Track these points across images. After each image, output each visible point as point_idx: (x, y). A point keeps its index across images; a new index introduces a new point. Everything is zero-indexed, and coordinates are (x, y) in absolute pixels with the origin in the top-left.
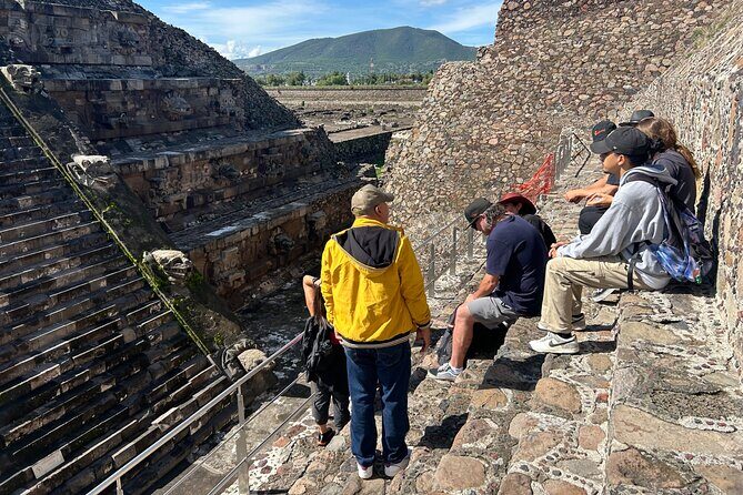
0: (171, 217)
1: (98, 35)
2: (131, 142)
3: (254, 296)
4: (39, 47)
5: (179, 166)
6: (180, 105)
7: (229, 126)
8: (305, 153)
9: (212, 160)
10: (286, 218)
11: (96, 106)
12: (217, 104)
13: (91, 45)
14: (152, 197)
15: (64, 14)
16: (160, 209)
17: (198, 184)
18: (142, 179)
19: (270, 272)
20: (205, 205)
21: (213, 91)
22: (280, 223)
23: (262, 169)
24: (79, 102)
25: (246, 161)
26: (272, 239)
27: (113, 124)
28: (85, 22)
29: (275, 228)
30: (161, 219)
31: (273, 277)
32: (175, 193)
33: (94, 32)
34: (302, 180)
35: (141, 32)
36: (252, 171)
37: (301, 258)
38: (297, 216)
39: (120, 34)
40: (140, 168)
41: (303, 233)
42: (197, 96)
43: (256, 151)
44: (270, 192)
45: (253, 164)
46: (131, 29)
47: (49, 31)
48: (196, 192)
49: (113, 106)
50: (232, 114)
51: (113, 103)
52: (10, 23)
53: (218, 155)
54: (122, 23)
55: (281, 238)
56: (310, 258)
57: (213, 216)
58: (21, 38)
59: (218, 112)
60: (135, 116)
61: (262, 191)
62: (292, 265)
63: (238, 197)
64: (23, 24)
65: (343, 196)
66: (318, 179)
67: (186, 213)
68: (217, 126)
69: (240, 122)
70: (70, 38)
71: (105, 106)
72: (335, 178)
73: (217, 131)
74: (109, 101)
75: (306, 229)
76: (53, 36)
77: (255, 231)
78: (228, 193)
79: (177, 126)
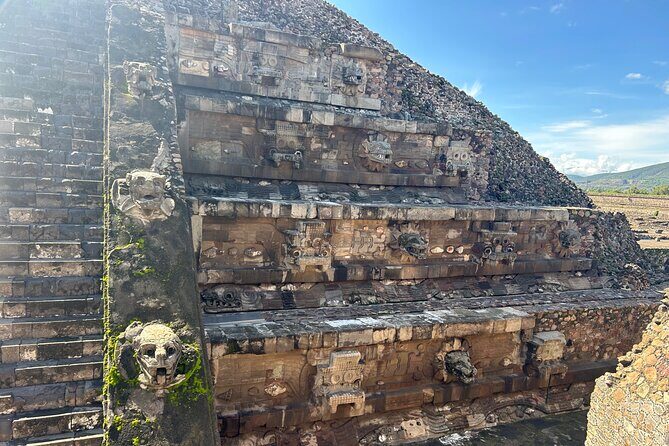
0: (306, 287)
1: (319, 69)
2: (303, 188)
3: (383, 438)
4: (244, 78)
5: (329, 221)
6: (378, 150)
7: (457, 190)
8: (566, 240)
9: (391, 223)
10: (475, 328)
11: (267, 138)
12: (443, 158)
13: (307, 81)
14: (283, 255)
15: (277, 41)
16: (289, 272)
17: (364, 251)
18: (271, 229)
19: (428, 408)
20: (367, 281)
21: (440, 141)
22: (461, 333)
23: (478, 250)
24: (246, 131)
25: (452, 234)
26: (441, 356)
27: (277, 161)
28: (304, 53)
29: (450, 340)
30: (289, 287)
31: (431, 416)
32: (316, 255)
33: (315, 66)
34: (550, 279)
35: (375, 70)
36: (461, 250)
37: (500, 399)
38: (500, 328)
39: (344, 69)
40: (266, 212)
41: (513, 358)
42: (416, 145)
43: (473, 223)
44: (484, 286)
45: (465, 242)
46: (361, 65)
47: (255, 57)
48: (357, 261)
49: (284, 139)
50: (462, 174)
51: (286, 135)
52: (216, 48)
53: (401, 216)
54: (350, 57)
55: (456, 357)
56: (516, 404)
57: (373, 299)
58: (226, 65)
59: (443, 169)
60: (320, 159)
61: (471, 280)
62: (475, 406)
63: (426, 281)
64: (231, 50)
65: (614, 317)
66: (582, 283)
67: (331, 286)
68: (439, 187)
69: (480, 188)
70: (279, 68)
71: (274, 138)
72: (616, 287)
73: (435, 193)
74: (281, 132)
75: (521, 355)
76: (259, 65)
77: (404, 335)
78: (409, 273)
79: (377, 179)
